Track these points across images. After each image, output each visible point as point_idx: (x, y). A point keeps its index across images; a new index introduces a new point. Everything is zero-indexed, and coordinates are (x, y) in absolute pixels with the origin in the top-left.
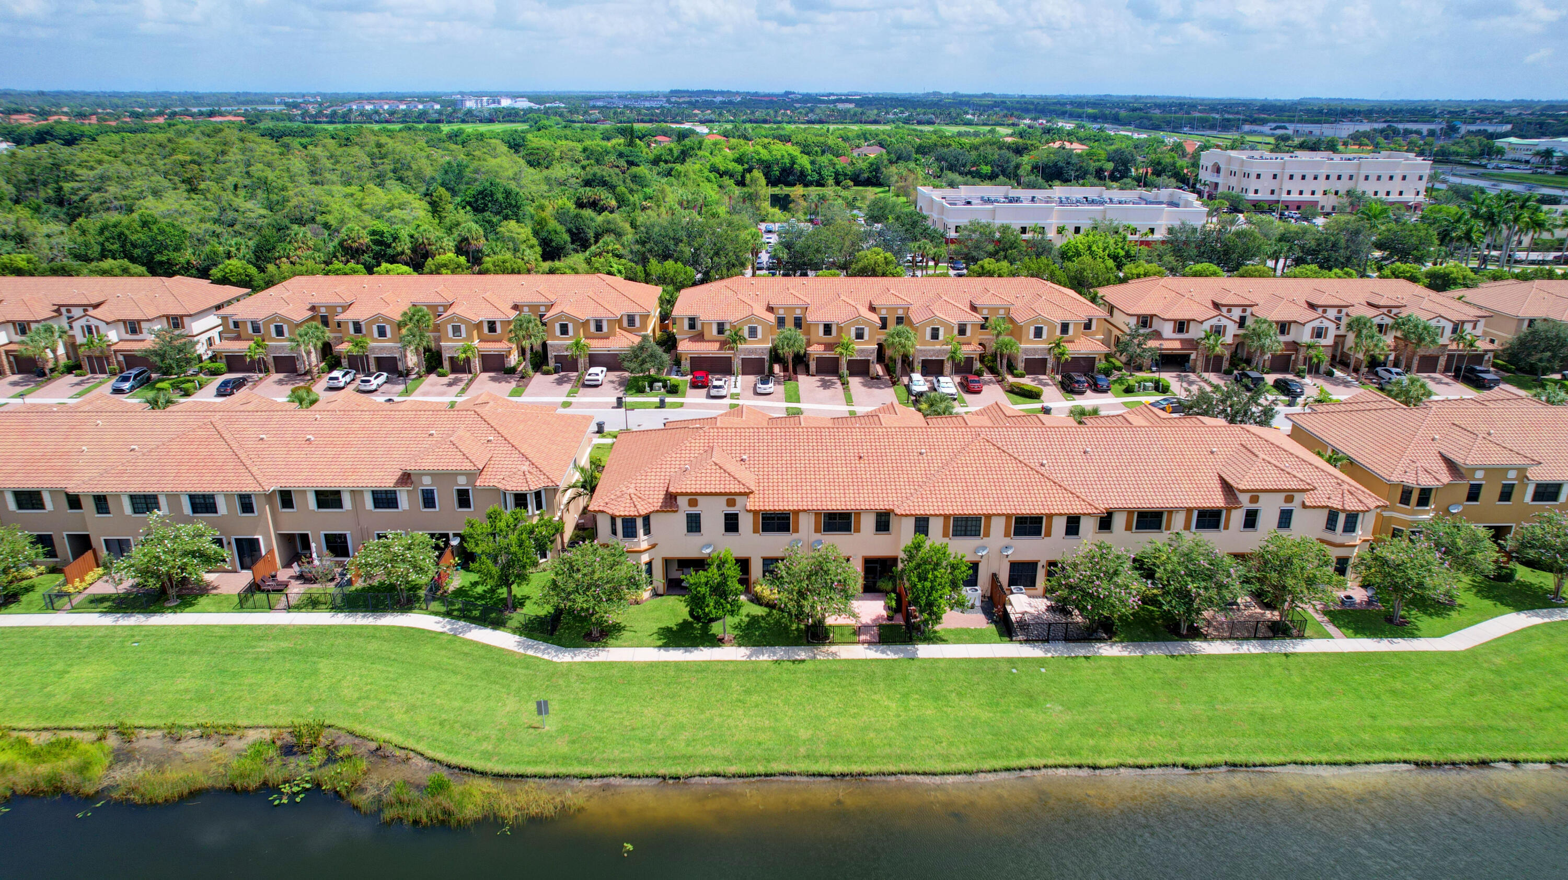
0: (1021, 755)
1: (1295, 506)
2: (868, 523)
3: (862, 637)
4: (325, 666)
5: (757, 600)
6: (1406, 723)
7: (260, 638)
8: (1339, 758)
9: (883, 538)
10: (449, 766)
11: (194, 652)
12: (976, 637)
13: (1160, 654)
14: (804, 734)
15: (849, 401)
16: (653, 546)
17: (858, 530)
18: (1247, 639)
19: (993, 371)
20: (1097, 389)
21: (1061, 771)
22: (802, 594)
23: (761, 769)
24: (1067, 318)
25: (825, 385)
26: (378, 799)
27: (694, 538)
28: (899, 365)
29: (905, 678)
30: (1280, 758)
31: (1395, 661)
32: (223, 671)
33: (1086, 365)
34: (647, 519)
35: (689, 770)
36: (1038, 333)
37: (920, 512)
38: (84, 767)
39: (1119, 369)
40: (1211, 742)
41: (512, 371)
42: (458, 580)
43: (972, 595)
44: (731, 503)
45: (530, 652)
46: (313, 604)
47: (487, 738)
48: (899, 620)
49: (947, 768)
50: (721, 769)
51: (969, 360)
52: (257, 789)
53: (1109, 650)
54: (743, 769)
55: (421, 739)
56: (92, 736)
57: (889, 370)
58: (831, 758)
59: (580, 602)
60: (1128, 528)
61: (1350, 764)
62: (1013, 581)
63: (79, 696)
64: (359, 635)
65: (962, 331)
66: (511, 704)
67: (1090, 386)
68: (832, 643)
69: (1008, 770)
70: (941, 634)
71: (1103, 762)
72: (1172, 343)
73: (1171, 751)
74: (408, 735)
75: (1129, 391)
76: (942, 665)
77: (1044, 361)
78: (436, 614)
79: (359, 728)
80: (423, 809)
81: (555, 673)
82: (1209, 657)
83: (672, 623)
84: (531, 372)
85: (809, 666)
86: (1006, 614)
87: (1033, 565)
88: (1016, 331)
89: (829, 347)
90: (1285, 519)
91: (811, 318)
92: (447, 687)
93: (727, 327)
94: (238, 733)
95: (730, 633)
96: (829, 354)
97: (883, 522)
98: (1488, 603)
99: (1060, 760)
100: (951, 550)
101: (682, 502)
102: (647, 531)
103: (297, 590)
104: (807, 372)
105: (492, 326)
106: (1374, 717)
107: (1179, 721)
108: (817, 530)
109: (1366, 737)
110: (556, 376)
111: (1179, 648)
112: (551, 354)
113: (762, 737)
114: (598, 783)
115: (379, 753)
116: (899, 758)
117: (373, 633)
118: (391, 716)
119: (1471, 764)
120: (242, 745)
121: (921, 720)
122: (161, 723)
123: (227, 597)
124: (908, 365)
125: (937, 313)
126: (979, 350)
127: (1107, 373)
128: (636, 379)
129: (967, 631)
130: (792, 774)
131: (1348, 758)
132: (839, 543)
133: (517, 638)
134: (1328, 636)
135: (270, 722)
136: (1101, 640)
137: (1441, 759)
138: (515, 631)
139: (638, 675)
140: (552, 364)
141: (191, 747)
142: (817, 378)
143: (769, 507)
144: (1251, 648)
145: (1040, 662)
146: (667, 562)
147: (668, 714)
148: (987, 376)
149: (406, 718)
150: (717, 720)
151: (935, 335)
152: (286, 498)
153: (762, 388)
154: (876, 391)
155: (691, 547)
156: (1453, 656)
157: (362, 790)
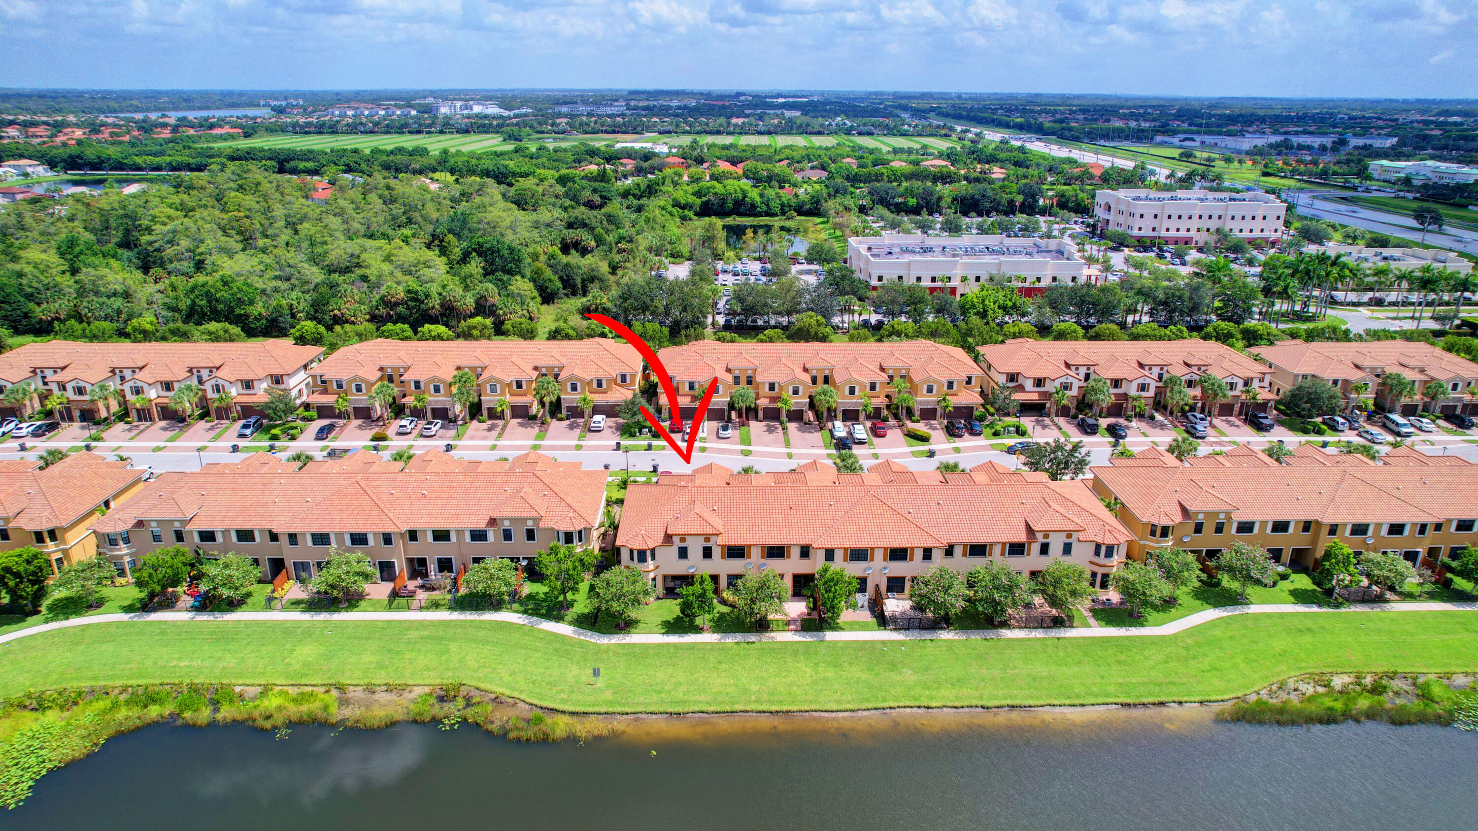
0: (884, 700)
1: (1073, 540)
2: (795, 552)
3: (791, 627)
4: (453, 647)
5: (723, 602)
6: (1121, 680)
7: (408, 629)
8: (1076, 702)
9: (805, 561)
10: (541, 708)
11: (368, 638)
12: (864, 627)
13: (978, 637)
14: (754, 688)
15: (787, 444)
16: (657, 567)
17: (789, 557)
18: (1036, 628)
19: (896, 417)
20: (973, 433)
21: (908, 710)
22: (753, 601)
23: (728, 709)
24: (952, 377)
25: (770, 430)
26: (502, 727)
27: (683, 562)
28: (825, 415)
29: (816, 654)
30: (1042, 702)
31: (1126, 642)
32: (390, 651)
33: (966, 412)
34: (653, 551)
35: (686, 710)
36: (930, 390)
37: (828, 546)
38: (326, 707)
39: (992, 415)
40: (1001, 692)
41: (534, 418)
42: (528, 588)
43: (862, 599)
44: (707, 540)
45: (582, 637)
46: (436, 605)
47: (563, 691)
48: (815, 616)
49: (840, 708)
50: (704, 709)
51: (878, 410)
52: (429, 722)
53: (946, 635)
54: (718, 709)
55: (522, 692)
56: (323, 689)
57: (818, 416)
58: (770, 702)
59: (615, 606)
60: (964, 555)
61: (1082, 705)
62: (889, 589)
63: (306, 665)
64: (471, 626)
65: (873, 387)
66: (575, 670)
67: (967, 430)
68: (772, 631)
69: (876, 709)
70: (841, 625)
71: (934, 704)
72: (1031, 395)
73: (974, 698)
74: (514, 689)
75: (996, 434)
76: (840, 645)
77: (934, 410)
78: (517, 612)
79: (482, 686)
80: (530, 733)
81: (598, 651)
82: (1010, 639)
83: (670, 618)
84: (549, 420)
85: (757, 645)
86: (883, 611)
87: (903, 579)
88: (913, 390)
89: (773, 400)
90: (1067, 549)
91: (759, 378)
92: (533, 659)
93: (696, 386)
94: (409, 688)
95: (708, 624)
96: (772, 406)
97: (805, 552)
98: (1198, 602)
99: (908, 703)
100: (847, 573)
101: (676, 539)
102: (653, 558)
103: (422, 595)
104: (757, 419)
105: (519, 385)
106: (1103, 678)
107: (983, 680)
108: (763, 557)
109: (1095, 689)
110: (568, 422)
111: (991, 634)
112: (564, 405)
113: (729, 690)
114: (632, 717)
115: (497, 700)
116: (811, 702)
117: (480, 625)
118: (501, 678)
119: (1154, 704)
120: (413, 695)
121: (825, 679)
122: (362, 682)
123: (379, 601)
124: (831, 414)
125: (854, 375)
126: (886, 401)
127: (982, 419)
128: (627, 425)
129: (858, 623)
130: (747, 712)
131: (1081, 702)
132: (776, 565)
133: (572, 628)
134: (1088, 626)
135: (427, 682)
136: (942, 628)
137: (1137, 701)
138: (571, 623)
139: (651, 652)
140: (564, 412)
141: (382, 697)
142: (764, 423)
143: (732, 543)
144: (1038, 634)
145: (902, 643)
146: (665, 577)
147: (671, 676)
148: (892, 422)
149: (510, 679)
150: (701, 679)
151: (852, 391)
152: (413, 535)
153: (722, 433)
154: (807, 435)
155: (681, 568)
156: (1162, 638)
157: (492, 722)
